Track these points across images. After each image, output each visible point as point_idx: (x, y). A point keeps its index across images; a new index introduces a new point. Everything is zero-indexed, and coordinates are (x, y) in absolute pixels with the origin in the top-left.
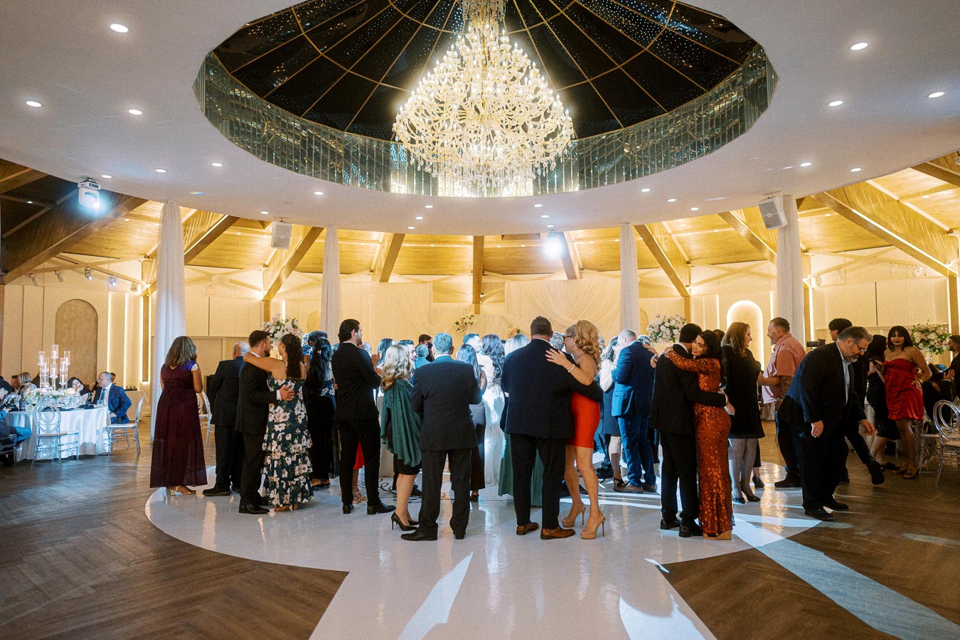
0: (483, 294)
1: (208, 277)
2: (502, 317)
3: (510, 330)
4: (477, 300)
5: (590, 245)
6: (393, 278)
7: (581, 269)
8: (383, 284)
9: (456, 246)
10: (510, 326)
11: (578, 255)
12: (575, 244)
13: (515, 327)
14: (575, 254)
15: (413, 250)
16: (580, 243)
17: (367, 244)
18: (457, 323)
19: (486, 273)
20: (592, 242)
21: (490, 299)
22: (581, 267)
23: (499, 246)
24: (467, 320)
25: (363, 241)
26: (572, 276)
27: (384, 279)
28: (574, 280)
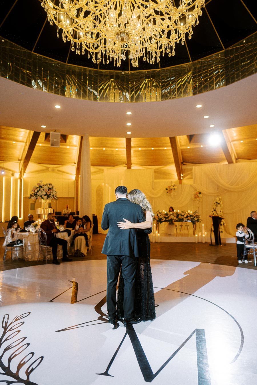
0: (182, 174)
1: (48, 168)
2: (191, 186)
3: (195, 192)
4: (179, 178)
5: (241, 143)
6: (133, 167)
7: (237, 159)
8: (129, 170)
9: (165, 148)
10: (196, 190)
11: (234, 150)
12: (232, 144)
13: (198, 191)
14: (232, 150)
15: (144, 152)
16: (235, 142)
17: (119, 149)
18: (167, 189)
19: (184, 163)
20: (242, 142)
21: (187, 177)
22: (237, 158)
23: (189, 147)
24: (172, 187)
25: (117, 148)
26: (230, 162)
27: (129, 167)
28: (232, 164)
